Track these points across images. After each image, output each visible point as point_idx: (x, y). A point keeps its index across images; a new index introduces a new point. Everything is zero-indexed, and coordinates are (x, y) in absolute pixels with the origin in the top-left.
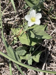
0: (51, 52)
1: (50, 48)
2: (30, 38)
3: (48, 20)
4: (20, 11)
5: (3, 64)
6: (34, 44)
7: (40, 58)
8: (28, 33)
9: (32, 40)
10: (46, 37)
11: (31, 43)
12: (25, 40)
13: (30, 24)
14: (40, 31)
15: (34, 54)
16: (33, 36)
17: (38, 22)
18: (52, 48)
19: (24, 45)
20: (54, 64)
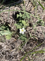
0: (13, 19)
1: (14, 20)
2: (22, 23)
3: (16, 31)
4: (27, 32)
5: (30, 12)
6: (20, 21)
7: (16, 16)
8: (23, 25)
9: (21, 22)
10: (16, 24)
11: (21, 21)
12: (23, 22)
13: (23, 28)
14: (19, 27)
15: (19, 17)
16: (21, 24)
17: (20, 30)
18: (13, 21)
19: (23, 20)
20: (11, 14)
